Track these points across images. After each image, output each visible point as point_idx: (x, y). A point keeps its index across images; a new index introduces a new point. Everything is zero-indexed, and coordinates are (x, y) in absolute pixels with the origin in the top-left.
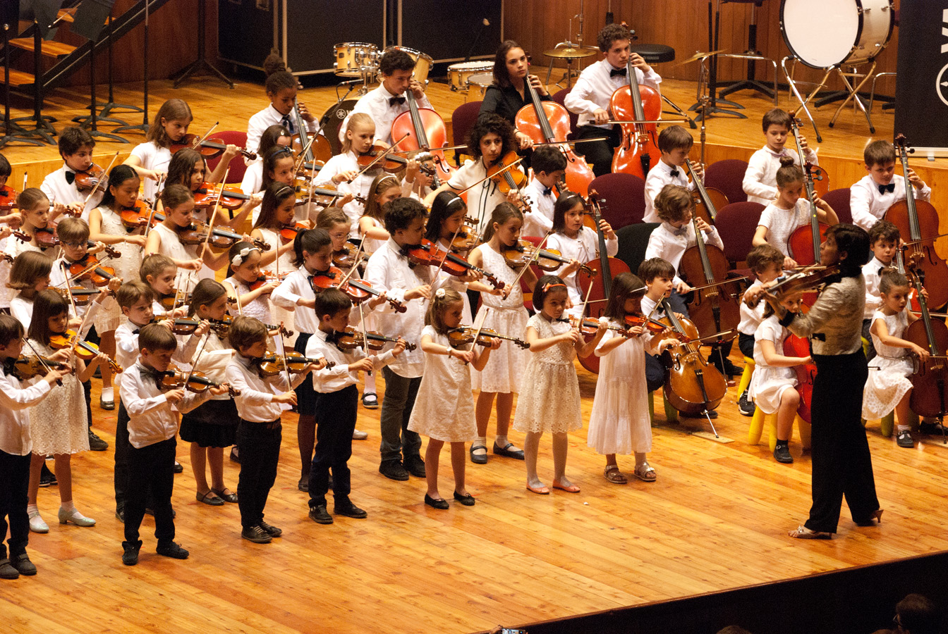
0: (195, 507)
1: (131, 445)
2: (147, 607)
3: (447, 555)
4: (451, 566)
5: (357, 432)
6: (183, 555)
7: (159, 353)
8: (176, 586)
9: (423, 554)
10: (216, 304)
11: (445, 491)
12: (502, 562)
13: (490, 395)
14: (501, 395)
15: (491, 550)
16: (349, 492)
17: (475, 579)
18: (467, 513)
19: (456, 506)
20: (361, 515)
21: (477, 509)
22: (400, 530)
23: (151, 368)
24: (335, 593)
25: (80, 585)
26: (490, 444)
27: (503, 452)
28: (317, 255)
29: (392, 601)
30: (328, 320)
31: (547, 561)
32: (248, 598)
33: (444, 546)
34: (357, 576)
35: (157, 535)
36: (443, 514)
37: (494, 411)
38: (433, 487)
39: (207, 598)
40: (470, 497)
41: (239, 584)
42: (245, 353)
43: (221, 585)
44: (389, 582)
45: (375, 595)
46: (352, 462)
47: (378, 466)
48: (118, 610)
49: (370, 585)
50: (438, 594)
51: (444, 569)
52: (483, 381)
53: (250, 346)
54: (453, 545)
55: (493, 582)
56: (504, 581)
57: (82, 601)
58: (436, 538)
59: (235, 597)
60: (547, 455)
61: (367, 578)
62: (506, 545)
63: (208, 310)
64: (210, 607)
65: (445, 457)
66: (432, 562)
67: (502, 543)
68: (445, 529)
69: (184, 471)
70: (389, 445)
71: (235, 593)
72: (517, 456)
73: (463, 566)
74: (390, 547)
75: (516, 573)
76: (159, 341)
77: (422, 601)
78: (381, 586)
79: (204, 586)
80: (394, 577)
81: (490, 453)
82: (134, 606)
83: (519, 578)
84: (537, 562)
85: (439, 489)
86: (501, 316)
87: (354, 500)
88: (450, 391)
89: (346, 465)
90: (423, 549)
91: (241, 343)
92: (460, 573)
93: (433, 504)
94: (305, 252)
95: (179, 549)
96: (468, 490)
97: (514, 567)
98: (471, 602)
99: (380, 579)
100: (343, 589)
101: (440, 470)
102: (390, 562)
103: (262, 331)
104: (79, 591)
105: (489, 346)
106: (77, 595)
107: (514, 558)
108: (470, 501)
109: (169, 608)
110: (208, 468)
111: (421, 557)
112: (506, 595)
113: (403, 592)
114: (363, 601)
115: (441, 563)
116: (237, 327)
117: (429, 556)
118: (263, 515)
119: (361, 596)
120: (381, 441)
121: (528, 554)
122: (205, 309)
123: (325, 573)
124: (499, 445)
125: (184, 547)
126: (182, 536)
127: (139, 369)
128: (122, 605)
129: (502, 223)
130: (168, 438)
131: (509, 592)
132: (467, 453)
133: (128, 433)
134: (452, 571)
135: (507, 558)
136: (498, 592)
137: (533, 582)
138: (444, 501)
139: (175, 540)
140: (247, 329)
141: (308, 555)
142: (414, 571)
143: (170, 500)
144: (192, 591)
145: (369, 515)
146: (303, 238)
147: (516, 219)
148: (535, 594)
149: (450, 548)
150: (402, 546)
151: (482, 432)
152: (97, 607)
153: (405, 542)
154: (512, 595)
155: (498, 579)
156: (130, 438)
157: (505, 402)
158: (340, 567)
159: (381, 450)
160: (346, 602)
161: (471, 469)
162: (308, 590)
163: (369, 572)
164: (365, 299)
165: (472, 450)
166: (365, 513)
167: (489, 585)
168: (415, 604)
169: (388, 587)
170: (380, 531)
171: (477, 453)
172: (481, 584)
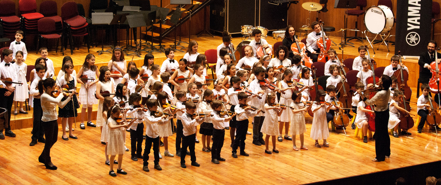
0: (202, 152)
1: (184, 135)
2: (189, 180)
3: (271, 167)
4: (272, 170)
6: (198, 166)
7: (191, 110)
8: (196, 174)
10: (210, 96)
11: (271, 149)
12: (286, 169)
13: (283, 122)
14: (286, 122)
15: (283, 165)
17: (279, 173)
18: (276, 155)
19: (273, 153)
20: (247, 155)
21: (280, 154)
22: (258, 159)
23: (189, 114)
24: (240, 176)
26: (283, 136)
27: (287, 138)
28: (236, 83)
29: (256, 179)
30: (241, 101)
31: (299, 169)
32: (216, 178)
33: (270, 164)
34: (246, 172)
35: (191, 160)
36: (270, 155)
37: (284, 127)
38: (267, 148)
39: (205, 177)
40: (277, 151)
41: (214, 174)
42: (216, 110)
43: (208, 174)
44: (255, 174)
45: (251, 177)
47: (252, 142)
48: (181, 180)
49: (249, 175)
50: (268, 177)
52: (281, 118)
53: (218, 108)
55: (284, 174)
56: (287, 174)
57: (171, 177)
58: (268, 162)
59: (213, 177)
61: (249, 173)
64: (206, 180)
65: (270, 139)
66: (267, 169)
67: (286, 163)
68: (270, 159)
69: (199, 142)
70: (255, 136)
71: (213, 176)
72: (290, 140)
73: (276, 170)
74: (255, 164)
75: (290, 172)
76: (191, 106)
77: (264, 179)
78: (252, 175)
79: (204, 174)
80: (256, 172)
81: (283, 139)
82: (185, 179)
83: (291, 173)
84: (296, 169)
85: (269, 148)
86: (287, 101)
88: (272, 121)
90: (264, 165)
91: (215, 107)
92: (275, 172)
93: (267, 152)
94: (233, 82)
95: (197, 164)
96: (277, 149)
97: (289, 170)
98: (277, 180)
99: (252, 173)
100: (242, 175)
101: (269, 143)
102: (255, 168)
104: (170, 175)
105: (283, 108)
107: (289, 168)
109: (194, 180)
110: (206, 142)
111: (264, 167)
112: (287, 178)
113: (259, 177)
115: (269, 169)
116: (214, 103)
117: (266, 167)
118: (220, 155)
119: (247, 178)
120: (253, 135)
121: (293, 167)
122: (207, 97)
123: (237, 171)
124: (286, 136)
125: (199, 163)
126: (198, 160)
127: (186, 114)
128: (182, 179)
129: (287, 75)
130: (194, 133)
131: (288, 177)
132: (277, 138)
133: (183, 132)
134: (272, 171)
136: (285, 177)
137: (295, 174)
138: (270, 152)
139: (196, 161)
140: (217, 103)
141: (232, 166)
142: (261, 171)
144: (201, 175)
145: (249, 155)
146: (233, 79)
147: (291, 74)
148: (295, 178)
149: (272, 165)
150: (258, 164)
151: (281, 133)
152: (175, 179)
153: (259, 163)
154: (289, 178)
155: (285, 173)
156: (183, 133)
157: (287, 124)
158: (241, 170)
159: (253, 137)
160: (243, 179)
161: (277, 143)
162: (233, 176)
163: (249, 171)
164: (251, 95)
165: (278, 138)
167: (283, 175)
168: (262, 180)
169: (255, 175)
170: (253, 160)
171: (280, 139)
172: (280, 175)
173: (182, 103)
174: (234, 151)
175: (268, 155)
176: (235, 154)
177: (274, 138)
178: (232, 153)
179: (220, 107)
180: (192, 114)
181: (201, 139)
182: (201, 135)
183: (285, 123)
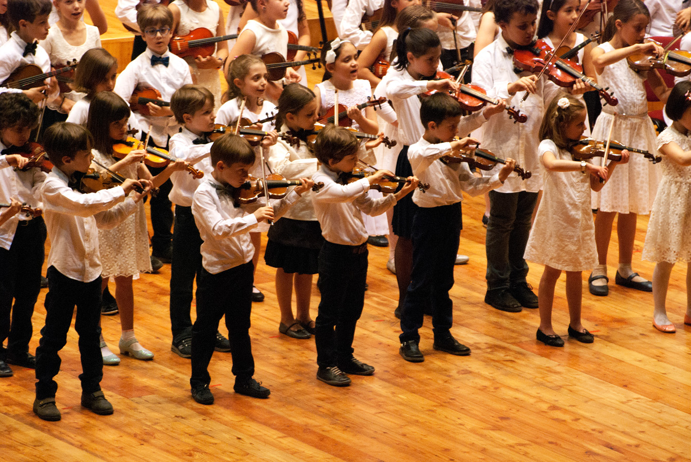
0: (276, 340)
1: (205, 271)
2: (224, 452)
3: (562, 399)
4: (565, 411)
5: (460, 257)
6: (263, 394)
7: (237, 167)
8: (254, 428)
9: (534, 397)
10: (303, 112)
11: (560, 326)
12: (624, 407)
13: (610, 215)
14: (622, 216)
15: (613, 394)
16: (450, 325)
17: (594, 427)
18: (583, 351)
19: (570, 343)
20: (464, 351)
21: (597, 346)
22: (509, 369)
23: (226, 184)
24: (434, 440)
25: (149, 426)
26: (612, 272)
27: (626, 283)
28: (423, 58)
29: (499, 450)
30: (433, 127)
31: (678, 408)
32: (336, 444)
33: (558, 388)
34: (460, 422)
35: (234, 371)
36: (558, 351)
37: (614, 235)
38: (547, 320)
39: (288, 442)
40: (588, 334)
41: (327, 428)
42: (333, 167)
43: (306, 429)
44: (496, 428)
45: (480, 442)
46: (455, 292)
47: (482, 297)
48: (191, 455)
49: (473, 431)
50: (551, 443)
51: (558, 414)
52: (604, 200)
53: (340, 160)
54: (571, 388)
55: (615, 430)
56: (627, 430)
57: (152, 445)
58: (548, 379)
59: (322, 442)
60: (677, 287)
61: (470, 423)
62: (631, 389)
63: (295, 118)
64: (293, 453)
65: (560, 288)
66: (544, 407)
67: (625, 386)
68: (559, 369)
69: (265, 299)
70: (496, 271)
71: (322, 438)
72: (643, 288)
73: (581, 412)
74: (496, 388)
75: (641, 420)
76: (238, 154)
77: (533, 451)
78: (486, 432)
79: (288, 429)
80: (502, 422)
81: (612, 283)
82: (210, 450)
83: (645, 426)
84: (666, 408)
85: (553, 324)
86: (624, 126)
87: (457, 335)
88: (573, 213)
89: (448, 295)
90: (534, 391)
91: (331, 156)
92: (577, 420)
93: (546, 340)
94: (409, 54)
95: (259, 388)
96: (586, 325)
97: (639, 414)
98: (589, 453)
99: (484, 425)
100: (443, 435)
101: (556, 302)
102: (497, 406)
103: (354, 143)
104: (147, 434)
105: (615, 161)
106: (146, 437)
107: (639, 404)
108: (588, 338)
109: (248, 454)
110: (294, 297)
111: (532, 401)
112: (629, 445)
113: (511, 440)
114: (466, 449)
115: (554, 408)
116: (327, 137)
117: (541, 400)
118: (352, 350)
119: (463, 444)
120: (486, 268)
121: (656, 399)
122: (292, 118)
123: (423, 417)
124: (622, 275)
125: (265, 384)
126: (263, 372)
127: (213, 186)
128: (196, 450)
129: (625, 20)
131: (633, 442)
132: (585, 283)
133: (201, 257)
134: (567, 417)
135: (630, 403)
136: (620, 441)
137: (662, 431)
138: (558, 338)
139: (254, 377)
140: (339, 139)
141: (404, 396)
142: (523, 416)
143: (248, 332)
144: (272, 434)
145: (473, 351)
146: (408, 37)
147: (642, 16)
148: (664, 446)
149: (565, 391)
150: (509, 388)
152: (168, 451)
153: (513, 382)
154: (637, 446)
155: (620, 427)
156: (204, 263)
157: (628, 224)
158: (439, 410)
159: (487, 278)
160: (446, 450)
161: (587, 300)
162: (404, 435)
163: (474, 416)
164: (480, 107)
165: (591, 280)
166: (468, 350)
167: (611, 433)
168: (526, 454)
169: (495, 434)
170: (486, 371)
171: (596, 283)
172: (601, 432)
173: (194, 137)
174: (409, 337)
175: (548, 349)
176: (413, 348)
177: (574, 279)
178: (402, 341)
179: (348, 158)
180: (235, 184)
181: (274, 284)
182: (273, 271)
183: (616, 219)
